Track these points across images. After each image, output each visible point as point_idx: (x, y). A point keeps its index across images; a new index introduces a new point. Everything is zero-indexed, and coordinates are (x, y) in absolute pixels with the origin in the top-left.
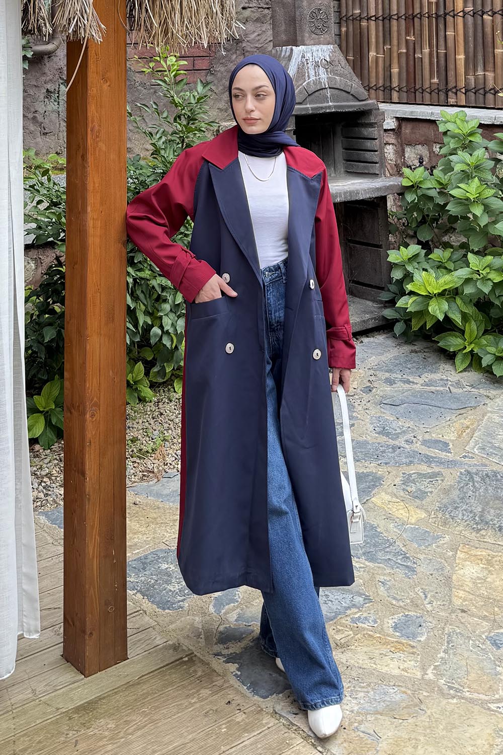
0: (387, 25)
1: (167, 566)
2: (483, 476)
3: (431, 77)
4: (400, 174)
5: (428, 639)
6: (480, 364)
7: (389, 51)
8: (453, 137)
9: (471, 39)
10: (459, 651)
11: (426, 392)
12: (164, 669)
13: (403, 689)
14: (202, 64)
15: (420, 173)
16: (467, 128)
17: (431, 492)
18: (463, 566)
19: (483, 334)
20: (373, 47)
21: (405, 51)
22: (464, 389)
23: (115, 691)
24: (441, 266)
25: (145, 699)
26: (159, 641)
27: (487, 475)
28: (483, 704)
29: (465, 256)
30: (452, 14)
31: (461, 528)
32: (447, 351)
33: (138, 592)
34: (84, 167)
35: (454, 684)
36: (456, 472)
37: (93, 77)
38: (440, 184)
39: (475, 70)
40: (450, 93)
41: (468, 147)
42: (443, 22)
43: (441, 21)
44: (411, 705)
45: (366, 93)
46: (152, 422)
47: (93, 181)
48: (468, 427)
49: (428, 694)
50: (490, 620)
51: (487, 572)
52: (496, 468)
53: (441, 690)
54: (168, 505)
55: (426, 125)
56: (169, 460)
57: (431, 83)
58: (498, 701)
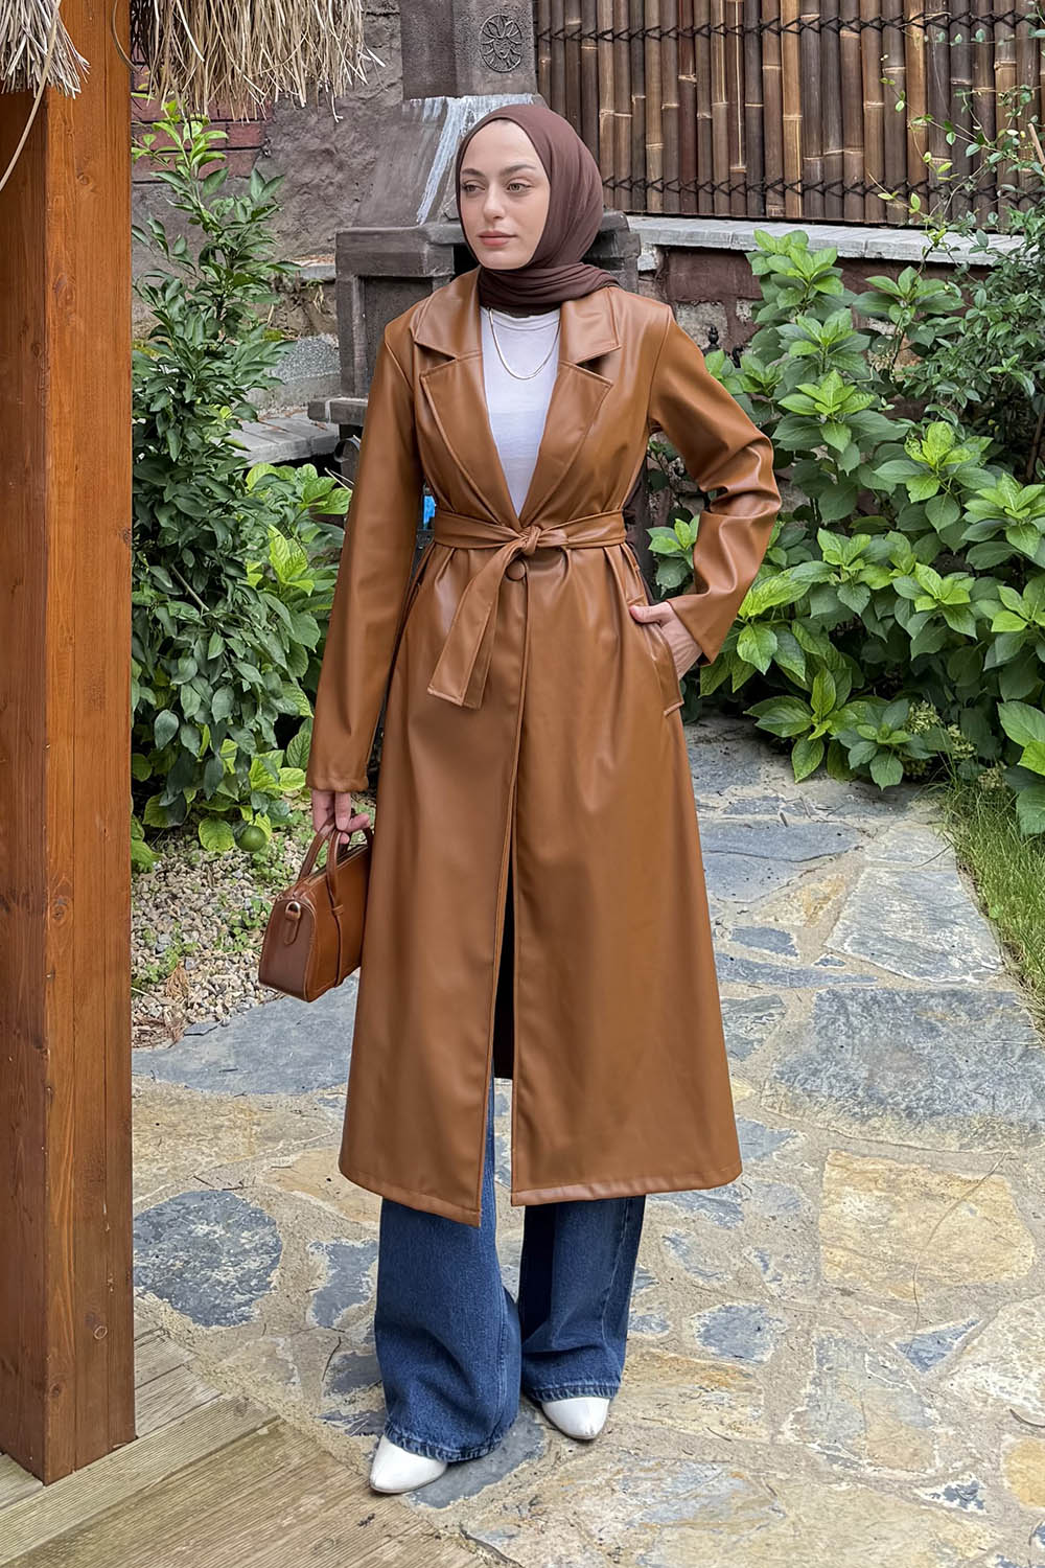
1: (207, 1229)
2: (866, 1002)
3: (731, 160)
5: (777, 1356)
6: (846, 762)
7: (640, 104)
8: (784, 285)
9: (814, 82)
10: (845, 1379)
11: (733, 824)
12: (217, 1456)
14: (244, 136)
15: (715, 363)
16: (812, 266)
17: (761, 1041)
18: (839, 1195)
19: (849, 700)
20: (608, 97)
21: (675, 105)
22: (814, 818)
23: (115, 1510)
25: (180, 1524)
26: (202, 1395)
27: (874, 999)
28: (904, 1488)
29: (813, 536)
30: (774, 27)
31: (829, 1116)
32: (774, 736)
33: (147, 1289)
35: (839, 1450)
36: (811, 995)
37: (57, 170)
38: (756, 383)
39: (823, 145)
40: (770, 194)
41: (814, 305)
42: (756, 44)
43: (753, 41)
44: (753, 1501)
46: (154, 915)
48: (827, 898)
49: (788, 1476)
50: (902, 1308)
51: (889, 1206)
52: (890, 983)
53: (813, 1466)
54: (200, 1094)
55: (720, 261)
56: (195, 996)
57: (730, 173)
58: (934, 1481)
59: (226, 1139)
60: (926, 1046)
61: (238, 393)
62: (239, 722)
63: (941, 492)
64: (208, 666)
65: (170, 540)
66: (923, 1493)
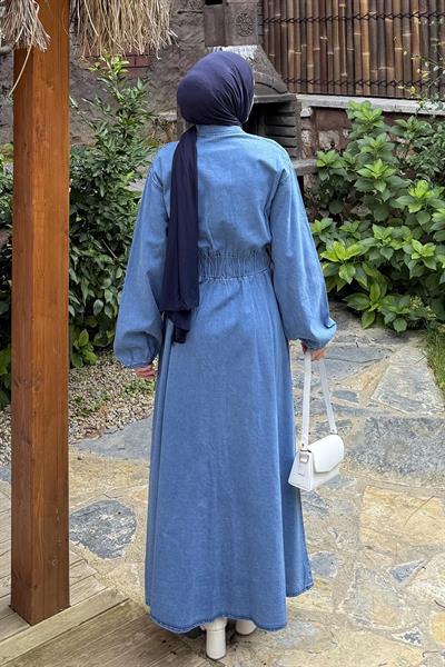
0: (304, 27)
2: (386, 423)
4: (316, 157)
5: (339, 575)
6: (383, 321)
7: (305, 49)
8: (360, 123)
9: (375, 39)
11: (336, 347)
13: (317, 624)
14: (142, 62)
15: (331, 156)
16: (372, 116)
18: (369, 506)
19: (385, 295)
20: (292, 46)
21: (318, 49)
22: (370, 344)
24: (349, 236)
27: (389, 422)
29: (371, 226)
30: (358, 17)
31: (368, 471)
32: (355, 310)
33: (80, 542)
36: (363, 420)
38: (348, 163)
39: (378, 66)
40: (357, 85)
41: (372, 131)
42: (351, 24)
43: (350, 22)
45: (285, 86)
46: (95, 383)
48: (372, 378)
49: (339, 628)
51: (390, 511)
52: (396, 415)
53: (350, 623)
54: (109, 459)
55: (336, 113)
56: (110, 417)
57: (341, 77)
58: (401, 631)
59: (118, 478)
60: (409, 442)
61: (133, 168)
63: (422, 209)
64: (116, 281)
65: (101, 229)
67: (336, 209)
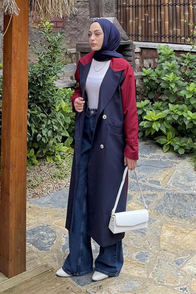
0: (137, 9)
1: (43, 233)
2: (174, 195)
3: (155, 31)
4: (142, 71)
5: (150, 261)
6: (173, 149)
7: (137, 20)
8: (163, 55)
9: (171, 15)
10: (163, 266)
11: (151, 160)
12: (41, 275)
13: (139, 282)
14: (60, 25)
15: (149, 71)
16: (169, 53)
17: (152, 202)
18: (165, 232)
19: (175, 137)
20: (131, 18)
21: (144, 20)
22: (167, 160)
24: (158, 109)
25: (33, 287)
26: (39, 263)
28: (172, 288)
29: (168, 105)
30: (163, 5)
31: (164, 217)
32: (160, 144)
34: (10, 67)
35: (160, 280)
36: (163, 194)
37: (14, 30)
38: (158, 74)
39: (173, 28)
40: (162, 38)
41: (169, 59)
43: (159, 8)
44: (143, 288)
45: (128, 37)
46: (37, 173)
47: (14, 73)
48: (168, 175)
49: (150, 284)
50: (175, 254)
51: (175, 234)
52: (179, 192)
53: (155, 282)
54: (43, 207)
55: (153, 51)
56: (44, 189)
57: (154, 33)
58: (178, 286)
59: (48, 216)
60: (185, 204)
61: (55, 74)
62: (53, 137)
63: (193, 96)
64: (48, 126)
65: (41, 101)
66: (176, 289)
67: (151, 96)
